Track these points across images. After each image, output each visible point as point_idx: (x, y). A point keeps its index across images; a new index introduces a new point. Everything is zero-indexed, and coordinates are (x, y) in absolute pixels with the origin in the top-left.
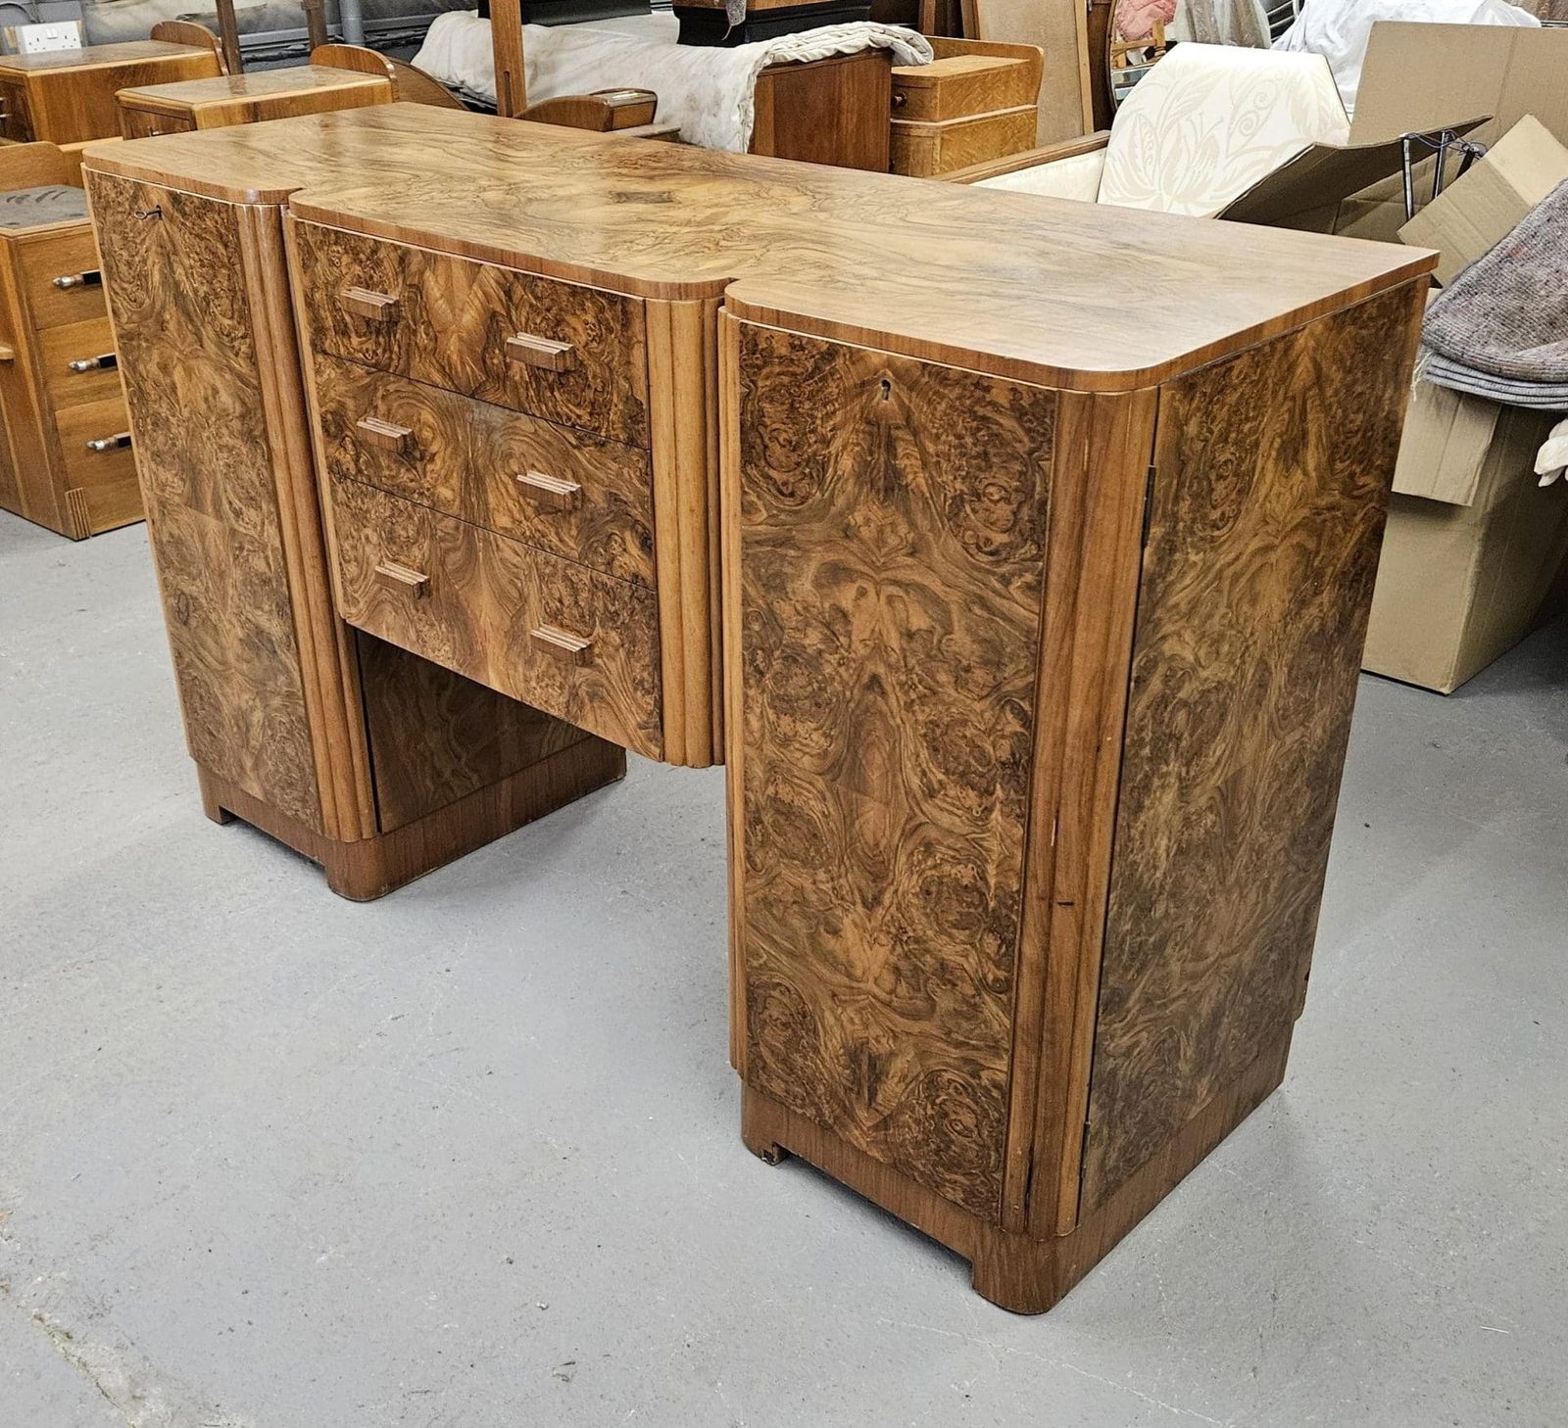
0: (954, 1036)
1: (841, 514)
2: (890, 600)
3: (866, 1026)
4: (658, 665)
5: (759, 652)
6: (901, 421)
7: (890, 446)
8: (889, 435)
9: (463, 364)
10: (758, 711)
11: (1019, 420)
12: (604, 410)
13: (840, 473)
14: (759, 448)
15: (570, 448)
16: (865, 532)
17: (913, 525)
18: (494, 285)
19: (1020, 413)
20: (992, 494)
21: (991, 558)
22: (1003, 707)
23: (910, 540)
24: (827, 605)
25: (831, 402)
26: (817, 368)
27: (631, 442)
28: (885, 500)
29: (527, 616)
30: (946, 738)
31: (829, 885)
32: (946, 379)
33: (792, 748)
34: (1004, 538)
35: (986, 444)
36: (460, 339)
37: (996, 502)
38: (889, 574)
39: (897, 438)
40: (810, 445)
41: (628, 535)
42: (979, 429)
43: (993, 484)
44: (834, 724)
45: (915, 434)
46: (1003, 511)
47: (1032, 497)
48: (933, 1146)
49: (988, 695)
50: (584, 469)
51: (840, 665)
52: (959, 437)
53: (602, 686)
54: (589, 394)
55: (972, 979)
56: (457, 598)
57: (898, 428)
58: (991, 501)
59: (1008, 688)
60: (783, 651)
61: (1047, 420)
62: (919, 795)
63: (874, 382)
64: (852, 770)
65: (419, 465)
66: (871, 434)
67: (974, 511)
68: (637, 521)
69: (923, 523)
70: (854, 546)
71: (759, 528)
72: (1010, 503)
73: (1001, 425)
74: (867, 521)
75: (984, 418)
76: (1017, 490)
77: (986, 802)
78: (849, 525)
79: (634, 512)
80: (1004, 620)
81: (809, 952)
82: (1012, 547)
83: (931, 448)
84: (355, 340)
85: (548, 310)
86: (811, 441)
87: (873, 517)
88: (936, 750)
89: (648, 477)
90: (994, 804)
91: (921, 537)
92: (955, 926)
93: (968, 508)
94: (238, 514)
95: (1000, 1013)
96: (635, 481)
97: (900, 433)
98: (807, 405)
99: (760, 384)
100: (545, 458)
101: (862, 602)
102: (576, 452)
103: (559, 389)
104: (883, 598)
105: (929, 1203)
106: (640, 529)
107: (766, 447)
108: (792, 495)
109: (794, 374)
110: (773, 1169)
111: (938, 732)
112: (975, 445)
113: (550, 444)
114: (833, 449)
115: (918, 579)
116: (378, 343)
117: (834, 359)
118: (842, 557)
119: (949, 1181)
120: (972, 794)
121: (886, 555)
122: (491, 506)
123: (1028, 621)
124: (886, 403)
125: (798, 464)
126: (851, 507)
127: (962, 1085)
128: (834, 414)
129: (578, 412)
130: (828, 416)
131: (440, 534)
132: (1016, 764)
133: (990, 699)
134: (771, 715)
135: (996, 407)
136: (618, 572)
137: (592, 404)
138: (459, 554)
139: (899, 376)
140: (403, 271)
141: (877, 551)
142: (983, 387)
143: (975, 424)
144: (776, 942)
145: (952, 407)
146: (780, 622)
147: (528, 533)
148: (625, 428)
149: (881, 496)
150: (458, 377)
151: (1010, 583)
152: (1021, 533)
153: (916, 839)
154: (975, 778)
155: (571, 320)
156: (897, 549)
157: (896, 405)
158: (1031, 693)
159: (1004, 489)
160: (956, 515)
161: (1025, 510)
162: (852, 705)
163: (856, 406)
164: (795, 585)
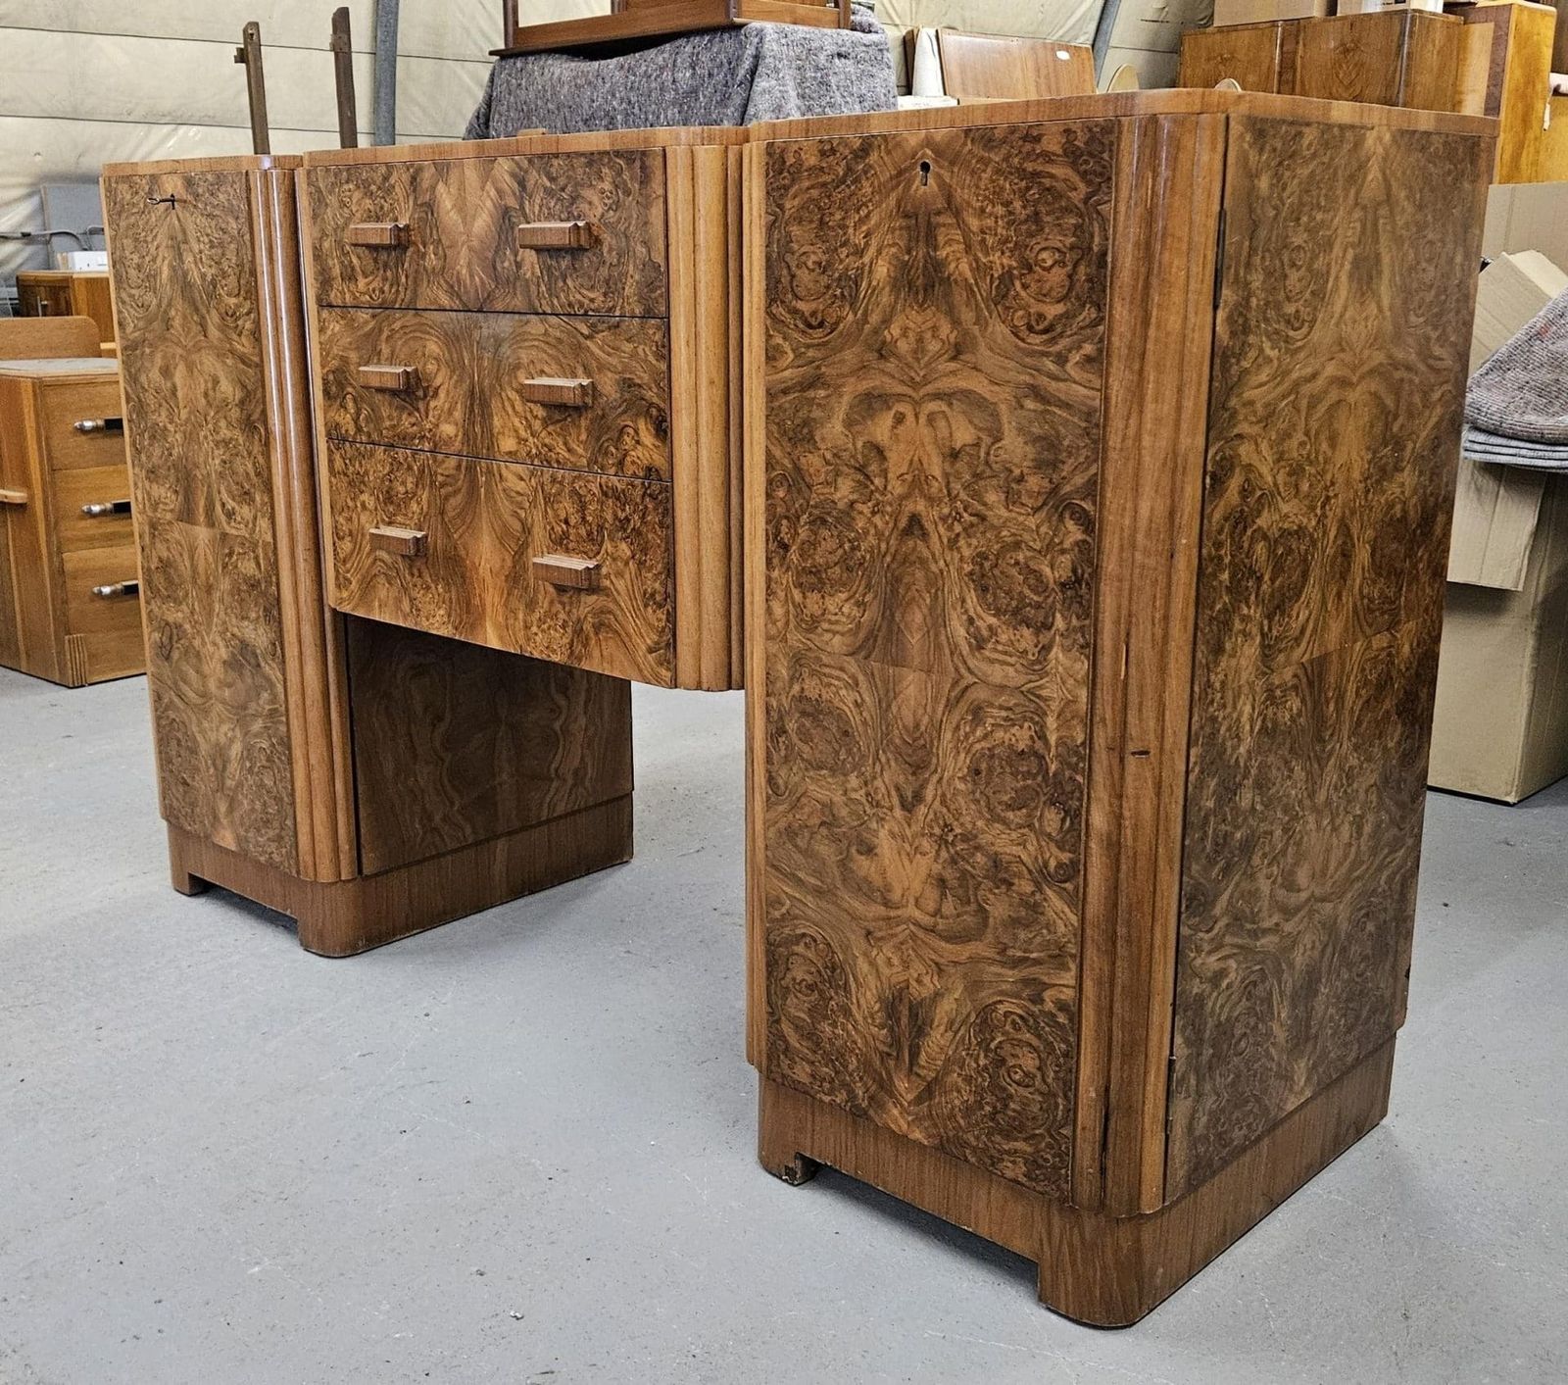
0: (1010, 952)
1: (876, 332)
2: (931, 419)
3: (906, 965)
4: (670, 570)
5: (784, 522)
6: (940, 204)
7: (930, 237)
8: (929, 222)
9: (472, 276)
10: (782, 594)
11: (1074, 165)
12: (620, 285)
13: (874, 283)
14: (785, 280)
15: (582, 339)
16: (903, 346)
17: (956, 323)
18: (508, 179)
19: (1072, 155)
20: (1044, 260)
21: (1045, 337)
22: (1061, 515)
23: (952, 340)
24: (860, 444)
25: (865, 204)
26: (849, 169)
27: (648, 314)
28: (924, 301)
29: (530, 547)
30: (996, 572)
31: (863, 792)
32: (990, 140)
33: (820, 630)
34: (1060, 309)
35: (1036, 202)
36: (470, 249)
37: (1048, 269)
38: (929, 388)
39: (939, 225)
40: (841, 261)
41: (642, 425)
42: (1028, 189)
43: (1044, 249)
44: (868, 586)
45: (957, 214)
46: (1058, 276)
47: (1090, 249)
48: (988, 1108)
49: (1044, 504)
50: (597, 360)
51: (874, 513)
52: (1007, 204)
53: (610, 612)
54: (604, 272)
55: (1030, 872)
56: (456, 549)
57: (939, 213)
58: (1044, 269)
59: (1067, 488)
60: (810, 514)
61: (1106, 156)
62: (965, 650)
63: (912, 167)
64: (888, 640)
65: (422, 406)
66: (908, 228)
67: (1025, 287)
68: (651, 405)
69: (967, 316)
70: (891, 366)
71: (787, 373)
72: (1065, 265)
73: (1052, 176)
74: (905, 331)
75: (1036, 174)
76: (1072, 248)
77: (1044, 639)
78: (884, 342)
79: (649, 394)
80: (1060, 407)
81: (838, 884)
82: (1067, 316)
83: (974, 223)
84: (362, 282)
85: (563, 190)
86: (843, 256)
87: (912, 325)
88: (985, 590)
89: (665, 352)
90: (1053, 639)
91: (966, 333)
92: (1009, 807)
93: (1018, 284)
94: (230, 515)
95: (1067, 910)
96: (651, 358)
97: (941, 219)
98: (838, 216)
99: (788, 205)
100: (555, 358)
101: (901, 429)
102: (588, 342)
103: (572, 275)
104: (923, 420)
105: (983, 1193)
106: (654, 412)
107: (793, 276)
108: (821, 325)
109: (824, 185)
110: (795, 1189)
111: (987, 565)
112: (1024, 207)
113: (560, 340)
114: (866, 259)
115: (963, 384)
116: (385, 279)
117: (868, 154)
118: (878, 383)
119: (1008, 1152)
120: (1026, 632)
121: (926, 366)
122: (496, 431)
123: (1089, 402)
124: (925, 189)
125: (828, 287)
126: (886, 322)
127: (1021, 1017)
128: (867, 216)
129: (592, 295)
130: (862, 221)
131: (440, 478)
132: (1079, 581)
133: (1046, 508)
134: (797, 595)
135: (1048, 157)
136: (630, 469)
137: (607, 282)
138: (459, 497)
139: (939, 153)
140: (414, 191)
141: (916, 365)
142: (1032, 137)
143: (1024, 184)
144: (800, 880)
145: (998, 171)
146: (807, 479)
147: (534, 451)
148: (641, 299)
149: (920, 298)
150: (466, 292)
151: (1067, 360)
152: (1078, 298)
153: (963, 706)
154: (1030, 612)
155: (587, 193)
156: (938, 356)
157: (936, 188)
158: (1093, 489)
159: (1058, 250)
160: (1004, 296)
161: (1082, 269)
162: (888, 559)
163: (892, 200)
164: (824, 431)
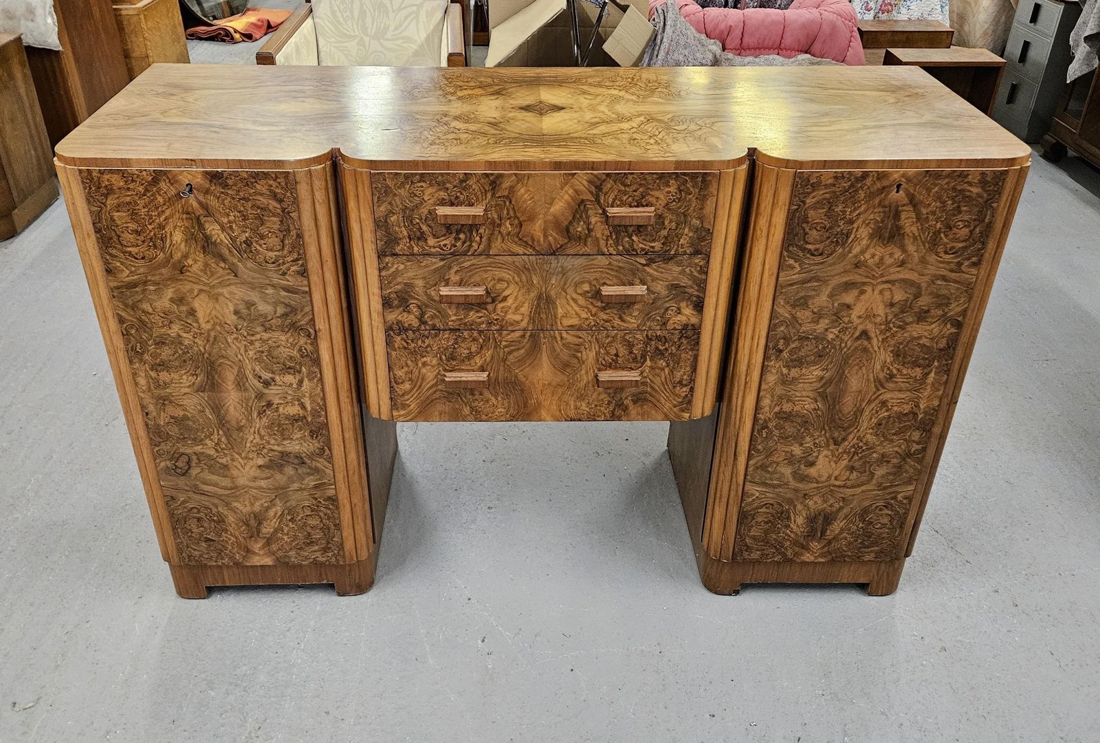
0: (883, 485)
1: (856, 256)
2: (881, 292)
3: (825, 501)
4: (694, 369)
5: (782, 341)
6: (906, 201)
7: (897, 215)
8: (897, 210)
9: (545, 236)
11: (983, 187)
12: (675, 239)
13: (858, 236)
15: (640, 266)
16: (871, 262)
17: (904, 250)
18: (585, 183)
19: (983, 183)
20: (959, 226)
21: (952, 256)
22: (946, 324)
23: (901, 259)
24: (836, 305)
25: (860, 202)
26: (852, 186)
27: (697, 252)
28: (888, 243)
29: (583, 372)
30: (906, 349)
31: (812, 443)
32: (940, 176)
33: (796, 383)
34: (960, 245)
35: (960, 202)
36: (545, 222)
37: (961, 228)
38: (883, 279)
39: (902, 211)
40: (839, 226)
41: (683, 305)
42: (956, 196)
43: (960, 221)
44: (831, 362)
45: (915, 206)
46: (964, 232)
47: (984, 221)
48: (860, 541)
49: (938, 320)
50: (651, 276)
51: (840, 332)
52: (943, 202)
53: (647, 392)
54: (664, 233)
55: (901, 455)
56: (516, 377)
57: (904, 205)
58: (958, 229)
59: (951, 314)
60: (799, 336)
61: (1000, 184)
63: (891, 186)
64: (840, 381)
65: (490, 307)
66: (884, 212)
67: (946, 236)
68: (691, 294)
69: (911, 248)
70: (861, 271)
71: (794, 277)
72: (969, 226)
73: (970, 191)
74: (873, 256)
75: (961, 190)
76: (975, 220)
77: (927, 371)
78: (860, 261)
79: (690, 291)
80: (953, 283)
81: (791, 480)
82: (966, 248)
83: (924, 211)
84: (431, 242)
85: (635, 191)
86: (841, 224)
87: (878, 253)
88: (898, 356)
89: (705, 271)
90: (931, 370)
91: (909, 256)
92: (894, 434)
93: (942, 235)
94: (269, 382)
95: (916, 464)
96: (696, 274)
97: (905, 208)
98: (840, 208)
99: (808, 201)
100: (616, 276)
101: (862, 297)
102: (646, 268)
103: (636, 235)
104: (876, 292)
105: (849, 569)
106: (693, 298)
107: (806, 234)
108: (821, 254)
109: (834, 192)
110: (739, 596)
111: (902, 347)
112: (953, 204)
113: (621, 267)
114: (855, 225)
115: (901, 276)
116: (457, 239)
117: (865, 179)
118: (852, 278)
119: (867, 553)
120: (918, 369)
121: (883, 270)
122: (559, 316)
123: (969, 280)
124: (897, 195)
125: (828, 238)
126: (863, 252)
127: (884, 506)
128: (859, 207)
129: (653, 245)
130: (855, 209)
131: (504, 343)
132: (949, 347)
133: (938, 322)
134: (785, 371)
135: (970, 184)
136: (670, 326)
137: (666, 238)
138: (522, 351)
139: (909, 180)
140: (493, 189)
141: (877, 269)
142: (963, 175)
143: (954, 194)
144: (767, 483)
145: (942, 189)
146: (800, 322)
147: (593, 323)
148: (692, 245)
149: (885, 242)
150: (539, 245)
151: (962, 264)
152: (973, 240)
153: (877, 401)
154: (921, 362)
155: (656, 193)
156: (890, 266)
157: (904, 195)
158: (964, 313)
159: (968, 221)
160: (935, 240)
161: (978, 230)
162: (845, 350)
163: (877, 201)
164: (815, 300)
